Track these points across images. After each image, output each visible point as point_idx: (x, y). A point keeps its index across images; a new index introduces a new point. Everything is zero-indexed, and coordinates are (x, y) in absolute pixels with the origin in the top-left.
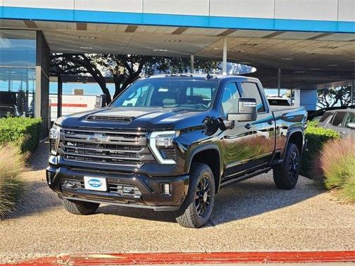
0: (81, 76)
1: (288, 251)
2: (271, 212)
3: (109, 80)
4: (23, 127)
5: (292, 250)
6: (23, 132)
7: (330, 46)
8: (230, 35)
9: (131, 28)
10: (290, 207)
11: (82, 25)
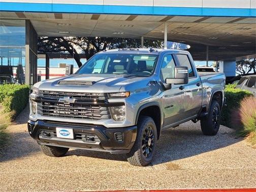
0: (62, 54)
1: (211, 188)
2: (199, 155)
3: (82, 56)
4: (12, 92)
5: (216, 188)
6: (11, 95)
7: (245, 28)
8: (170, 20)
9: (95, 16)
10: (214, 151)
11: (59, 15)
